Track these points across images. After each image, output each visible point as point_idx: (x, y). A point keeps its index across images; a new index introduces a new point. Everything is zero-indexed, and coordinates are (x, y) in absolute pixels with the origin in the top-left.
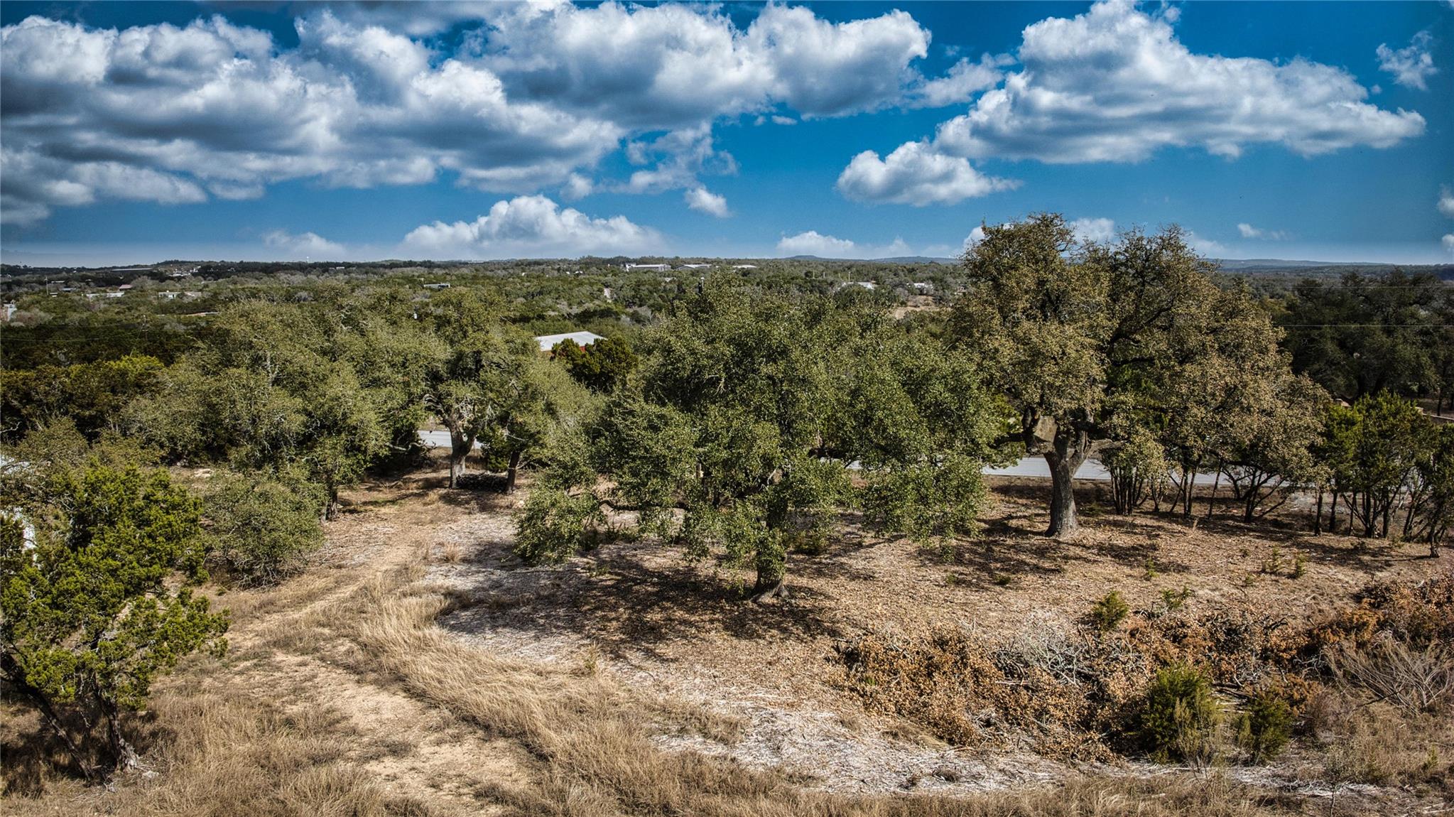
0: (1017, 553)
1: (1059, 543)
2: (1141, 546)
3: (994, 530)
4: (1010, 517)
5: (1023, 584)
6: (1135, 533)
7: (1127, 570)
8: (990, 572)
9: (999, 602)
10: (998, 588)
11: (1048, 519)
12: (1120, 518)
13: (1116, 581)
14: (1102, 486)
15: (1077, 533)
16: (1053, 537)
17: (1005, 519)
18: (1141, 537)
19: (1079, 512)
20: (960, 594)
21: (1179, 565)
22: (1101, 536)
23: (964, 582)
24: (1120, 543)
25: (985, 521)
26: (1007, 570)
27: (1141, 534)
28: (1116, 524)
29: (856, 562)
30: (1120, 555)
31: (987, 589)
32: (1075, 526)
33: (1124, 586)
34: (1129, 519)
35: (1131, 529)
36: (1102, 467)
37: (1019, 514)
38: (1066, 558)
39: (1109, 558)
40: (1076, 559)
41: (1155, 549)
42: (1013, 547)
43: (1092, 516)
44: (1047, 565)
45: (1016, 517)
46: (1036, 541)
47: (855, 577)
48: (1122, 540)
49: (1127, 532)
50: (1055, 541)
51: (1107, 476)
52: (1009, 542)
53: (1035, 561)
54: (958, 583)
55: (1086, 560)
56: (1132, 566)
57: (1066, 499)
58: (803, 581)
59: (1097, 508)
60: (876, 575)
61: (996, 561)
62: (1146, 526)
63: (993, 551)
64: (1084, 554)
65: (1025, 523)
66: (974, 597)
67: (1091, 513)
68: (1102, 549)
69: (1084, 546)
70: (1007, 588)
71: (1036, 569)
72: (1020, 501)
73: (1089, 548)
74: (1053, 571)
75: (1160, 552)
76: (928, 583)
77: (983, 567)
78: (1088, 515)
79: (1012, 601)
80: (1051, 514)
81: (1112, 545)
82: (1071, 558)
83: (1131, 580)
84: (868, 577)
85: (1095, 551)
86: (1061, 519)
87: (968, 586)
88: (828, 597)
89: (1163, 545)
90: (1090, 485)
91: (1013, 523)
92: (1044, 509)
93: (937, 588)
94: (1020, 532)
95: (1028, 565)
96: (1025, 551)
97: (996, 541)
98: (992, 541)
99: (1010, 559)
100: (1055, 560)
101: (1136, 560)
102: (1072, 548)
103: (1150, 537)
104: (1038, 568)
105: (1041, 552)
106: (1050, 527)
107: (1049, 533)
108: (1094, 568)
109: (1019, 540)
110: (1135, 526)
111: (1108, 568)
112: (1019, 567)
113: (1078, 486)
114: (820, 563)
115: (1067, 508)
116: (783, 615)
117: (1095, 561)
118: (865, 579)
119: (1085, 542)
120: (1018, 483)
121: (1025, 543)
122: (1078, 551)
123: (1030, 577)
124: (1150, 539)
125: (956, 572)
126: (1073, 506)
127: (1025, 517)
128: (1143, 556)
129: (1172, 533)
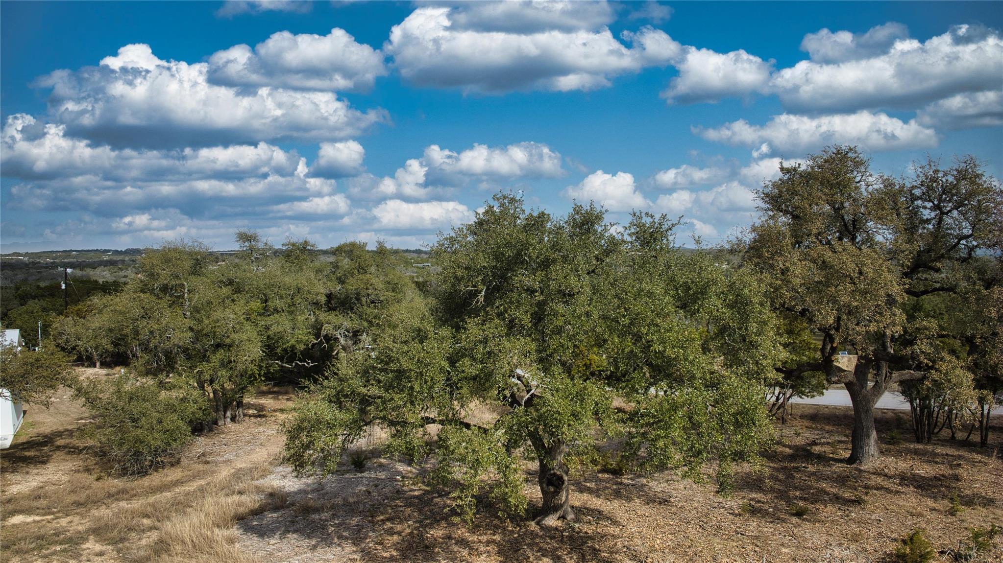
0: (817, 481)
1: (860, 471)
2: (943, 476)
3: (797, 455)
4: (814, 443)
5: (822, 516)
6: (937, 463)
7: (930, 503)
8: (789, 501)
9: (794, 536)
10: (794, 520)
11: (850, 446)
12: (920, 447)
13: (920, 515)
14: (901, 415)
15: (878, 462)
16: (854, 466)
17: (809, 445)
18: (942, 467)
19: (880, 439)
20: (753, 525)
21: (984, 498)
22: (903, 465)
23: (760, 511)
24: (921, 472)
25: (789, 447)
26: (805, 499)
27: (943, 463)
28: (916, 452)
29: (657, 485)
30: (923, 486)
31: (783, 521)
32: (876, 454)
33: (928, 522)
34: (930, 448)
35: (931, 458)
36: (902, 398)
37: (823, 440)
38: (867, 487)
39: (912, 488)
40: (877, 489)
41: (958, 480)
42: (814, 474)
43: (893, 444)
44: (846, 495)
45: (820, 444)
46: (838, 468)
47: (651, 500)
48: (924, 470)
49: (929, 462)
50: (856, 469)
51: (907, 407)
52: (811, 468)
53: (835, 490)
54: (753, 511)
55: (888, 491)
56: (935, 498)
57: (868, 429)
58: (596, 503)
59: (898, 436)
60: (672, 500)
61: (796, 488)
62: (947, 455)
63: (793, 477)
64: (886, 483)
65: (827, 449)
66: (768, 529)
67: (892, 441)
68: (905, 479)
69: (886, 475)
70: (803, 520)
71: (837, 499)
72: (827, 428)
73: (890, 478)
74: (853, 502)
75: (962, 482)
76: (722, 510)
77: (782, 495)
78: (889, 443)
79: (808, 535)
80: (853, 442)
81: (914, 475)
82: (872, 488)
83: (935, 515)
84: (665, 502)
85: (897, 481)
86: (862, 448)
87: (763, 517)
88: (615, 523)
89: (965, 475)
90: (890, 414)
91: (817, 449)
92: (847, 436)
93: (731, 517)
94: (822, 458)
95: (827, 493)
96: (826, 478)
97: (797, 468)
98: (794, 467)
99: (810, 487)
100: (856, 489)
101: (940, 491)
102: (873, 477)
103: (951, 467)
104: (837, 498)
105: (842, 480)
106: (851, 454)
107: (851, 460)
108: (896, 499)
109: (821, 467)
110: (937, 455)
111: (910, 500)
112: (818, 497)
113: (879, 415)
114: (621, 483)
115: (869, 436)
116: (562, 541)
117: (897, 492)
118: (660, 503)
119: (886, 471)
120: (826, 411)
121: (827, 470)
122: (879, 480)
123: (829, 508)
124: (951, 469)
125: (752, 499)
126: (874, 434)
127: (828, 443)
128: (946, 487)
129: (973, 463)
